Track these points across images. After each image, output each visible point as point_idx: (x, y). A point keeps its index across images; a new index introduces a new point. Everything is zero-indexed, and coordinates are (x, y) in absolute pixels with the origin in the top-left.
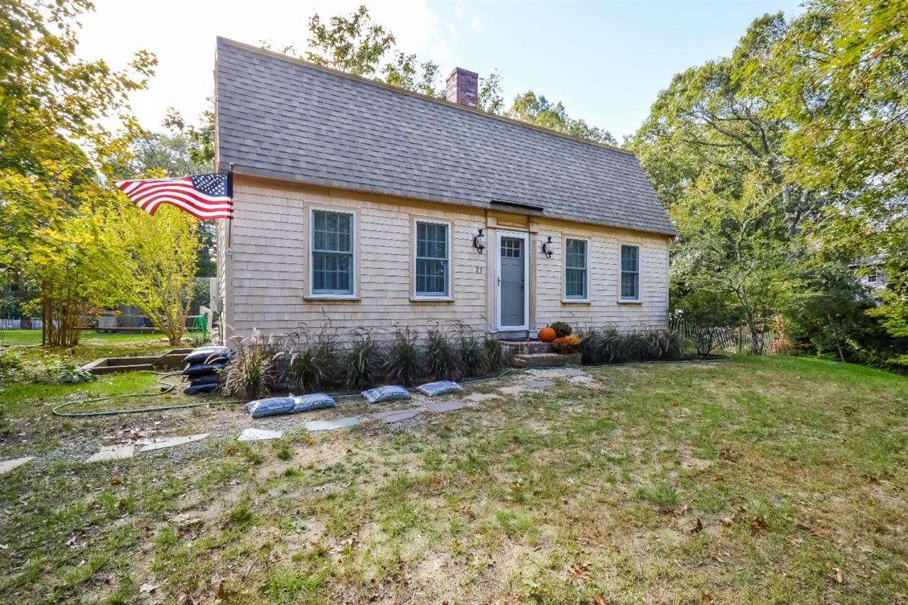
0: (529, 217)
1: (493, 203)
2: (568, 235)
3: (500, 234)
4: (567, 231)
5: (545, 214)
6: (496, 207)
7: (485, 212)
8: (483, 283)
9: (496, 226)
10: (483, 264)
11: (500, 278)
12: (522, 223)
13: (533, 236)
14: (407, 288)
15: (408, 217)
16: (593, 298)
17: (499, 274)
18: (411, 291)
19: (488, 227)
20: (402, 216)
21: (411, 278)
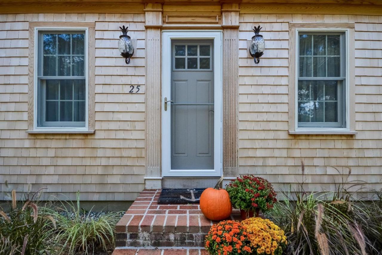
2: (302, 25)
3: (168, 36)
4: (298, 19)
8: (142, 108)
9: (160, 24)
10: (141, 81)
11: (169, 99)
12: (209, 17)
13: (228, 33)
14: (25, 116)
15: (26, 26)
16: (359, 127)
17: (167, 94)
18: (30, 121)
19: (147, 28)
20: (20, 26)
21: (31, 104)
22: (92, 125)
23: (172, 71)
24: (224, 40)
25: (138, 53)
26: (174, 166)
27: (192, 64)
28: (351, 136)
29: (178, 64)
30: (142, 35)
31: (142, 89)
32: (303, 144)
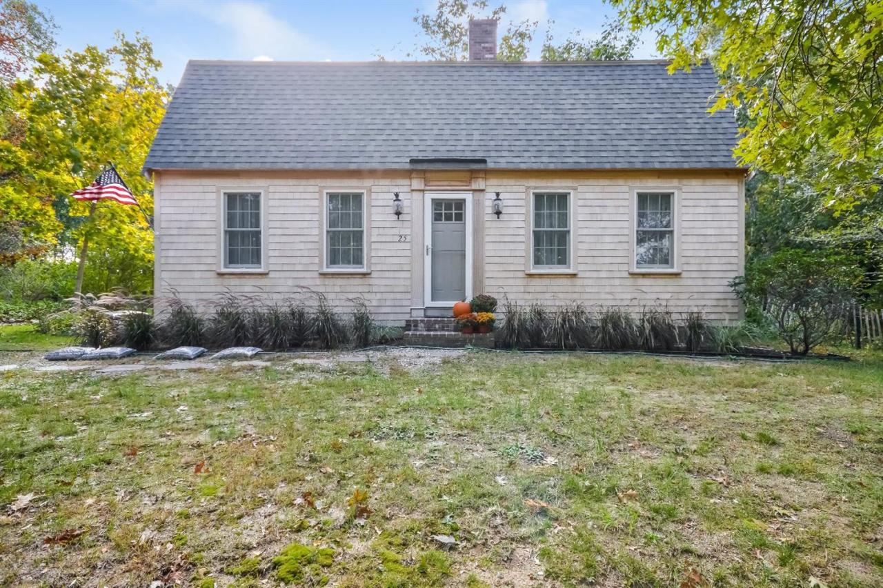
0: (472, 171)
1: (413, 161)
2: (536, 188)
3: (429, 196)
4: (533, 183)
5: (490, 165)
6: (419, 167)
7: (407, 174)
8: (408, 253)
9: (422, 188)
10: (408, 232)
11: (430, 246)
12: (461, 181)
13: (477, 194)
14: (317, 260)
15: (317, 189)
16: (581, 267)
17: (428, 242)
18: (321, 264)
19: (413, 190)
20: (311, 189)
21: (320, 250)
22: (369, 267)
23: (432, 224)
24: (474, 200)
25: (405, 210)
26: (433, 299)
27: (448, 218)
28: (574, 275)
29: (437, 217)
30: (408, 196)
31: (408, 239)
32: (537, 281)
